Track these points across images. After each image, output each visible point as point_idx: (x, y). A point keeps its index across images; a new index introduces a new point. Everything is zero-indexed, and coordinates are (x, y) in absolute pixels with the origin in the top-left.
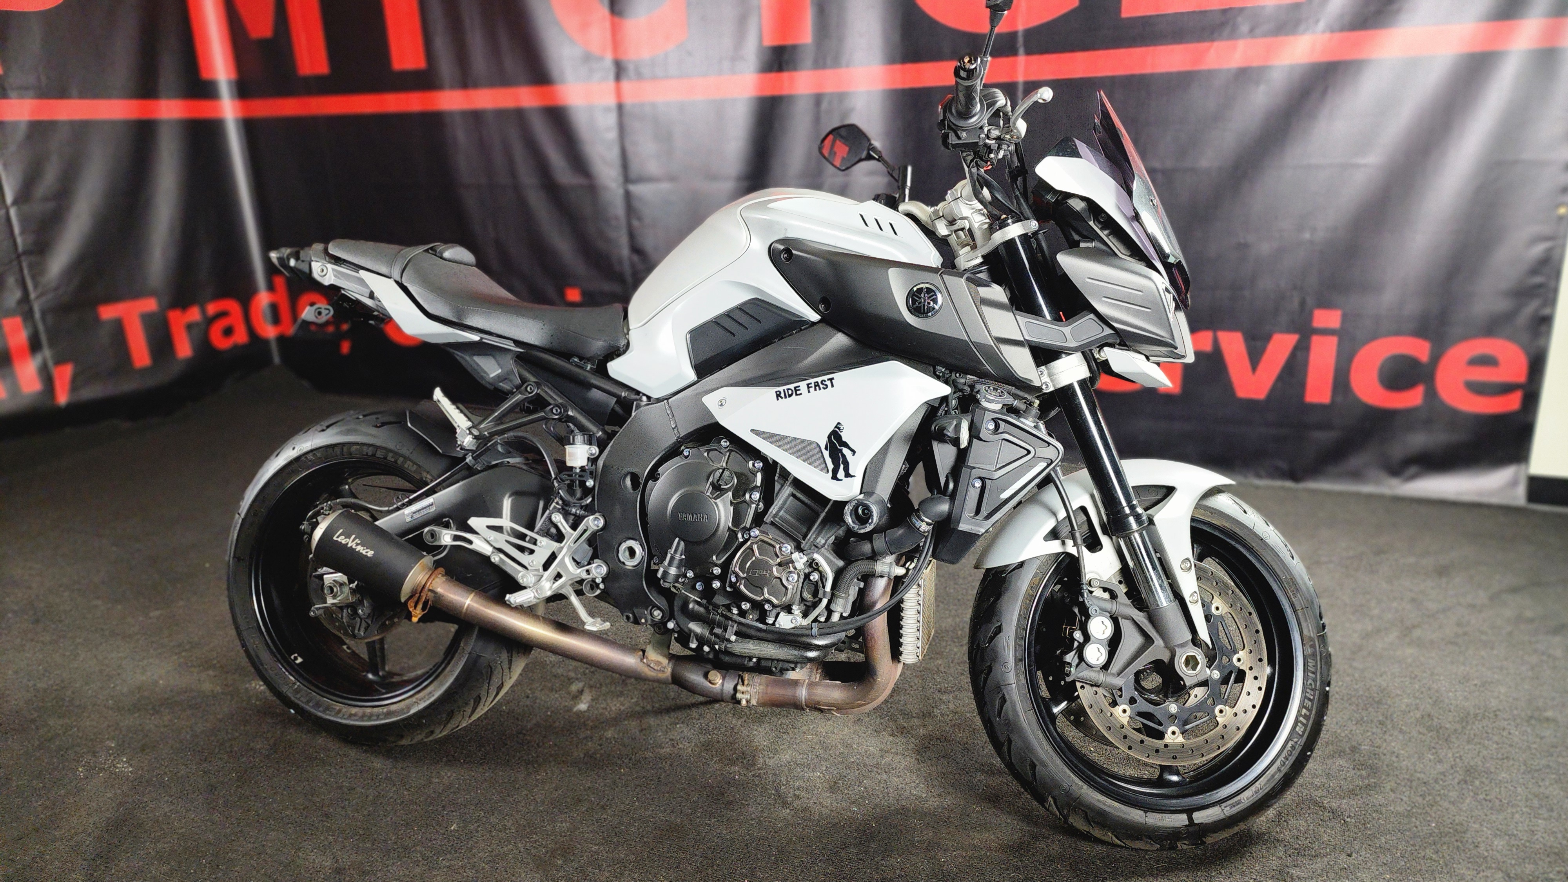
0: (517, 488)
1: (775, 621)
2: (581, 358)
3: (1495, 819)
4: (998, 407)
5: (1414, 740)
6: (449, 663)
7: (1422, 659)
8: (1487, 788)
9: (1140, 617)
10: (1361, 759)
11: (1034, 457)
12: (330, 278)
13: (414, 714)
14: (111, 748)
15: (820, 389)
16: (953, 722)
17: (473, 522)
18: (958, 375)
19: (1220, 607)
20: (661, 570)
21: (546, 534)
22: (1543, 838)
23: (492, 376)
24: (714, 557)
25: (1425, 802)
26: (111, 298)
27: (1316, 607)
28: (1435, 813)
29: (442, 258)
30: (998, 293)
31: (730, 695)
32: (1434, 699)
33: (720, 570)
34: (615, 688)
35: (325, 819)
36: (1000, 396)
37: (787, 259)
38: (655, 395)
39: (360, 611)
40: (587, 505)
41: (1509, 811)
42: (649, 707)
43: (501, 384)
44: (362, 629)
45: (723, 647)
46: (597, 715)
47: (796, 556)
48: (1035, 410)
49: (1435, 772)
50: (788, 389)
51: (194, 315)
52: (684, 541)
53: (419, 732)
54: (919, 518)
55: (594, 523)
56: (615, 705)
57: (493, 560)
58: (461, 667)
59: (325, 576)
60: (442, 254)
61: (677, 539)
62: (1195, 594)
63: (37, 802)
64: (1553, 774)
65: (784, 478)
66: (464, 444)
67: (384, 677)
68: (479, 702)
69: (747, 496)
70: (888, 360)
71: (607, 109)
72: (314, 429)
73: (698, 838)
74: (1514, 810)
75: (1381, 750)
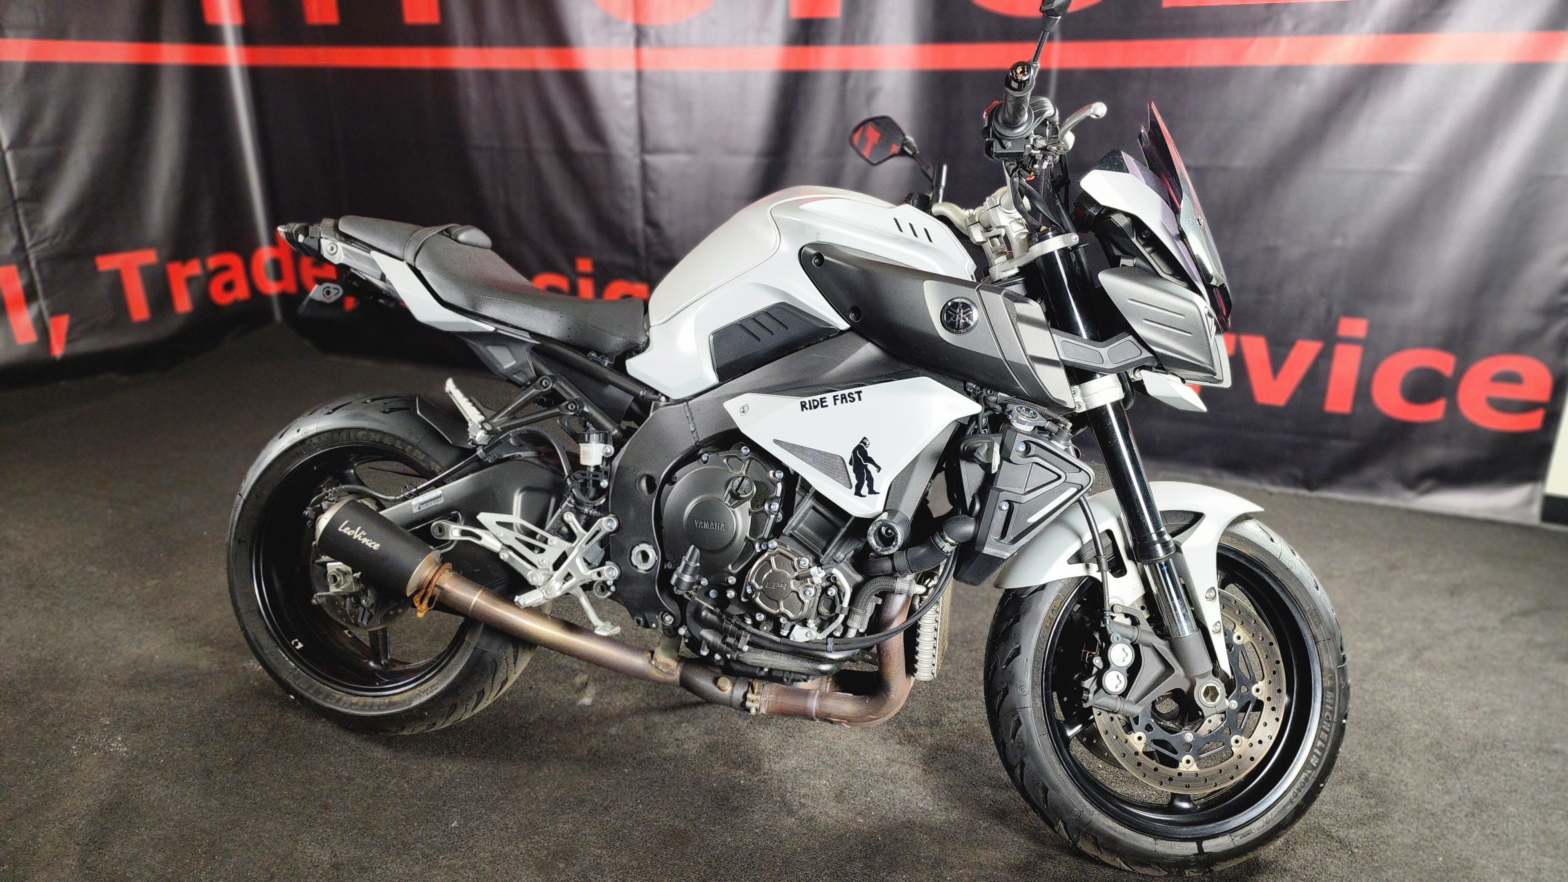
0: (528, 484)
1: (789, 634)
2: (599, 354)
3: (1501, 855)
4: (1029, 429)
5: (1422, 768)
6: (453, 656)
7: (1432, 683)
8: (1494, 822)
9: (1161, 645)
10: (1370, 786)
11: (1064, 482)
12: (340, 257)
13: (416, 707)
14: (106, 725)
15: (847, 402)
16: (961, 732)
17: (483, 517)
18: (989, 392)
19: (1241, 636)
20: (675, 576)
21: (557, 532)
22: (1549, 877)
23: (506, 367)
24: (730, 567)
25: (1432, 834)
26: (109, 250)
27: (1338, 639)
28: (1442, 846)
29: (457, 241)
30: (1035, 309)
31: (739, 703)
32: (1444, 725)
33: (735, 579)
34: (620, 682)
35: (323, 810)
36: (1033, 418)
37: (819, 265)
38: (674, 396)
39: (364, 601)
40: (600, 506)
41: (1516, 847)
42: (654, 704)
43: (515, 376)
44: (365, 619)
45: (735, 656)
46: (601, 709)
47: (814, 570)
48: (1067, 433)
49: (1444, 803)
50: (814, 401)
51: (194, 268)
52: (699, 548)
53: (420, 723)
54: (943, 538)
55: (607, 524)
56: (620, 700)
57: (502, 557)
58: (466, 661)
59: (328, 564)
60: (457, 237)
61: (692, 547)
62: (1218, 624)
63: (30, 780)
64: (1560, 809)
65: (805, 489)
66: (476, 439)
67: (386, 665)
68: (483, 696)
69: (766, 506)
70: (918, 375)
71: (626, 76)
72: (318, 412)
73: (702, 845)
74: (1521, 846)
75: (1390, 778)
